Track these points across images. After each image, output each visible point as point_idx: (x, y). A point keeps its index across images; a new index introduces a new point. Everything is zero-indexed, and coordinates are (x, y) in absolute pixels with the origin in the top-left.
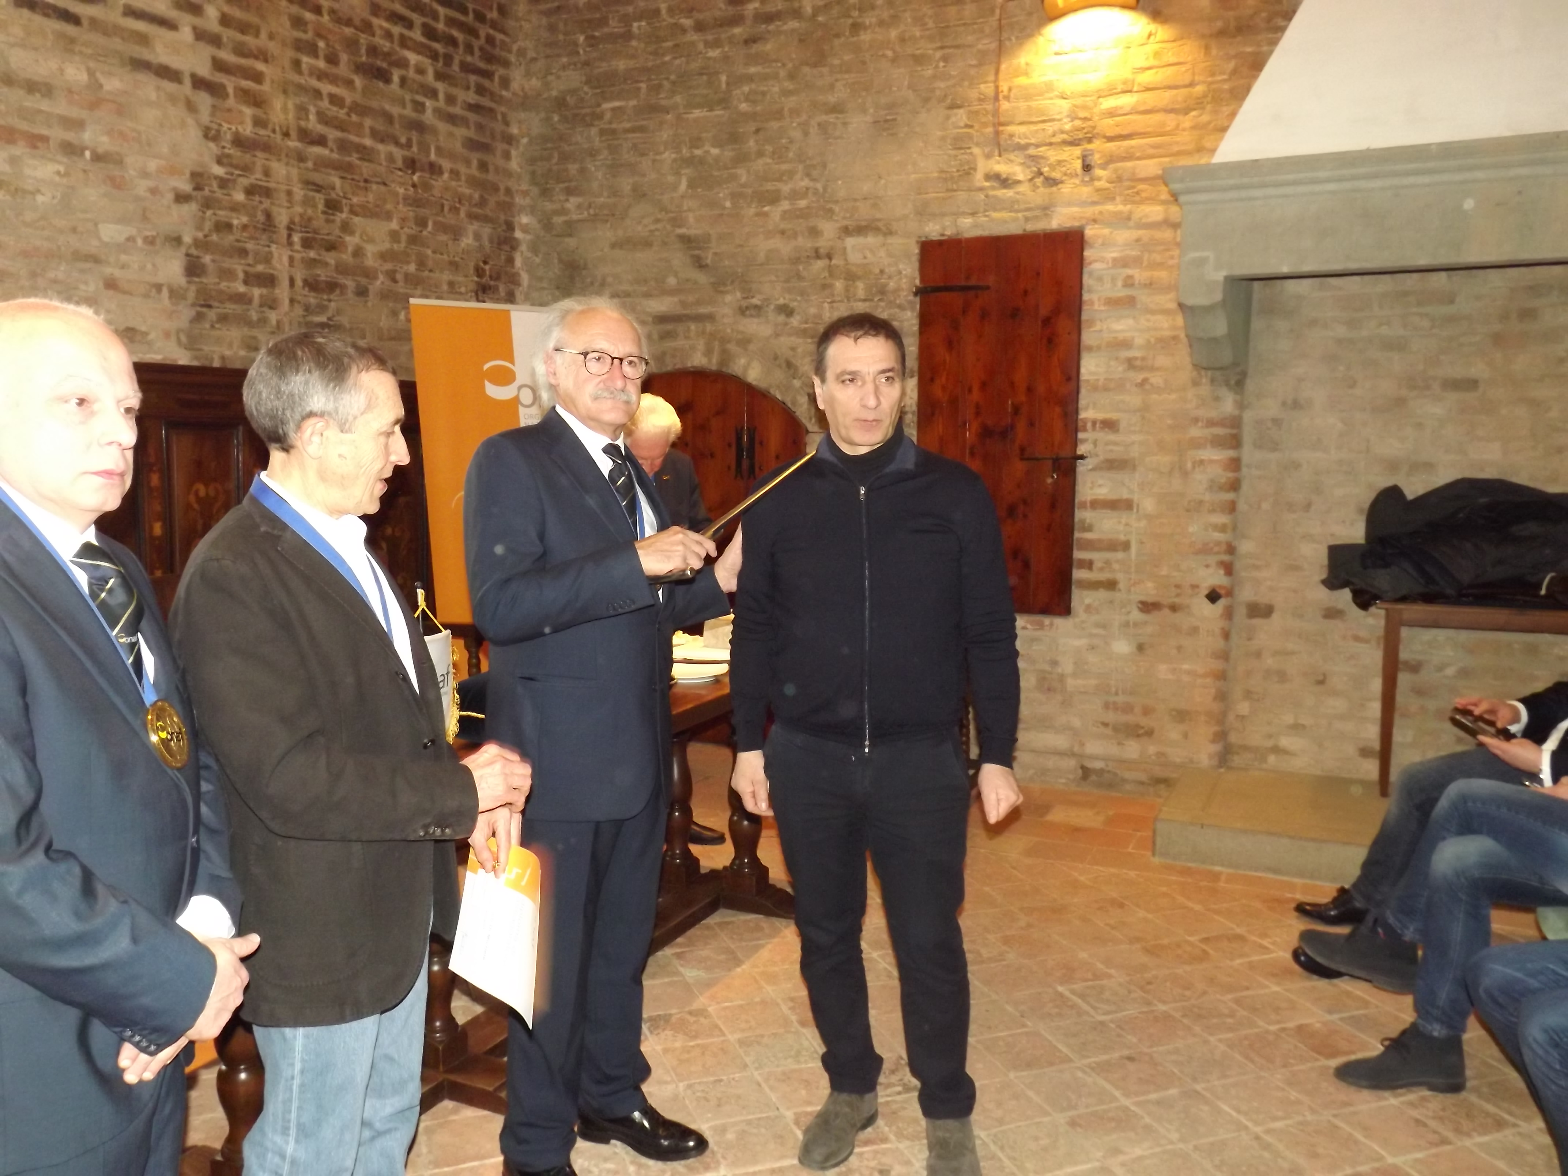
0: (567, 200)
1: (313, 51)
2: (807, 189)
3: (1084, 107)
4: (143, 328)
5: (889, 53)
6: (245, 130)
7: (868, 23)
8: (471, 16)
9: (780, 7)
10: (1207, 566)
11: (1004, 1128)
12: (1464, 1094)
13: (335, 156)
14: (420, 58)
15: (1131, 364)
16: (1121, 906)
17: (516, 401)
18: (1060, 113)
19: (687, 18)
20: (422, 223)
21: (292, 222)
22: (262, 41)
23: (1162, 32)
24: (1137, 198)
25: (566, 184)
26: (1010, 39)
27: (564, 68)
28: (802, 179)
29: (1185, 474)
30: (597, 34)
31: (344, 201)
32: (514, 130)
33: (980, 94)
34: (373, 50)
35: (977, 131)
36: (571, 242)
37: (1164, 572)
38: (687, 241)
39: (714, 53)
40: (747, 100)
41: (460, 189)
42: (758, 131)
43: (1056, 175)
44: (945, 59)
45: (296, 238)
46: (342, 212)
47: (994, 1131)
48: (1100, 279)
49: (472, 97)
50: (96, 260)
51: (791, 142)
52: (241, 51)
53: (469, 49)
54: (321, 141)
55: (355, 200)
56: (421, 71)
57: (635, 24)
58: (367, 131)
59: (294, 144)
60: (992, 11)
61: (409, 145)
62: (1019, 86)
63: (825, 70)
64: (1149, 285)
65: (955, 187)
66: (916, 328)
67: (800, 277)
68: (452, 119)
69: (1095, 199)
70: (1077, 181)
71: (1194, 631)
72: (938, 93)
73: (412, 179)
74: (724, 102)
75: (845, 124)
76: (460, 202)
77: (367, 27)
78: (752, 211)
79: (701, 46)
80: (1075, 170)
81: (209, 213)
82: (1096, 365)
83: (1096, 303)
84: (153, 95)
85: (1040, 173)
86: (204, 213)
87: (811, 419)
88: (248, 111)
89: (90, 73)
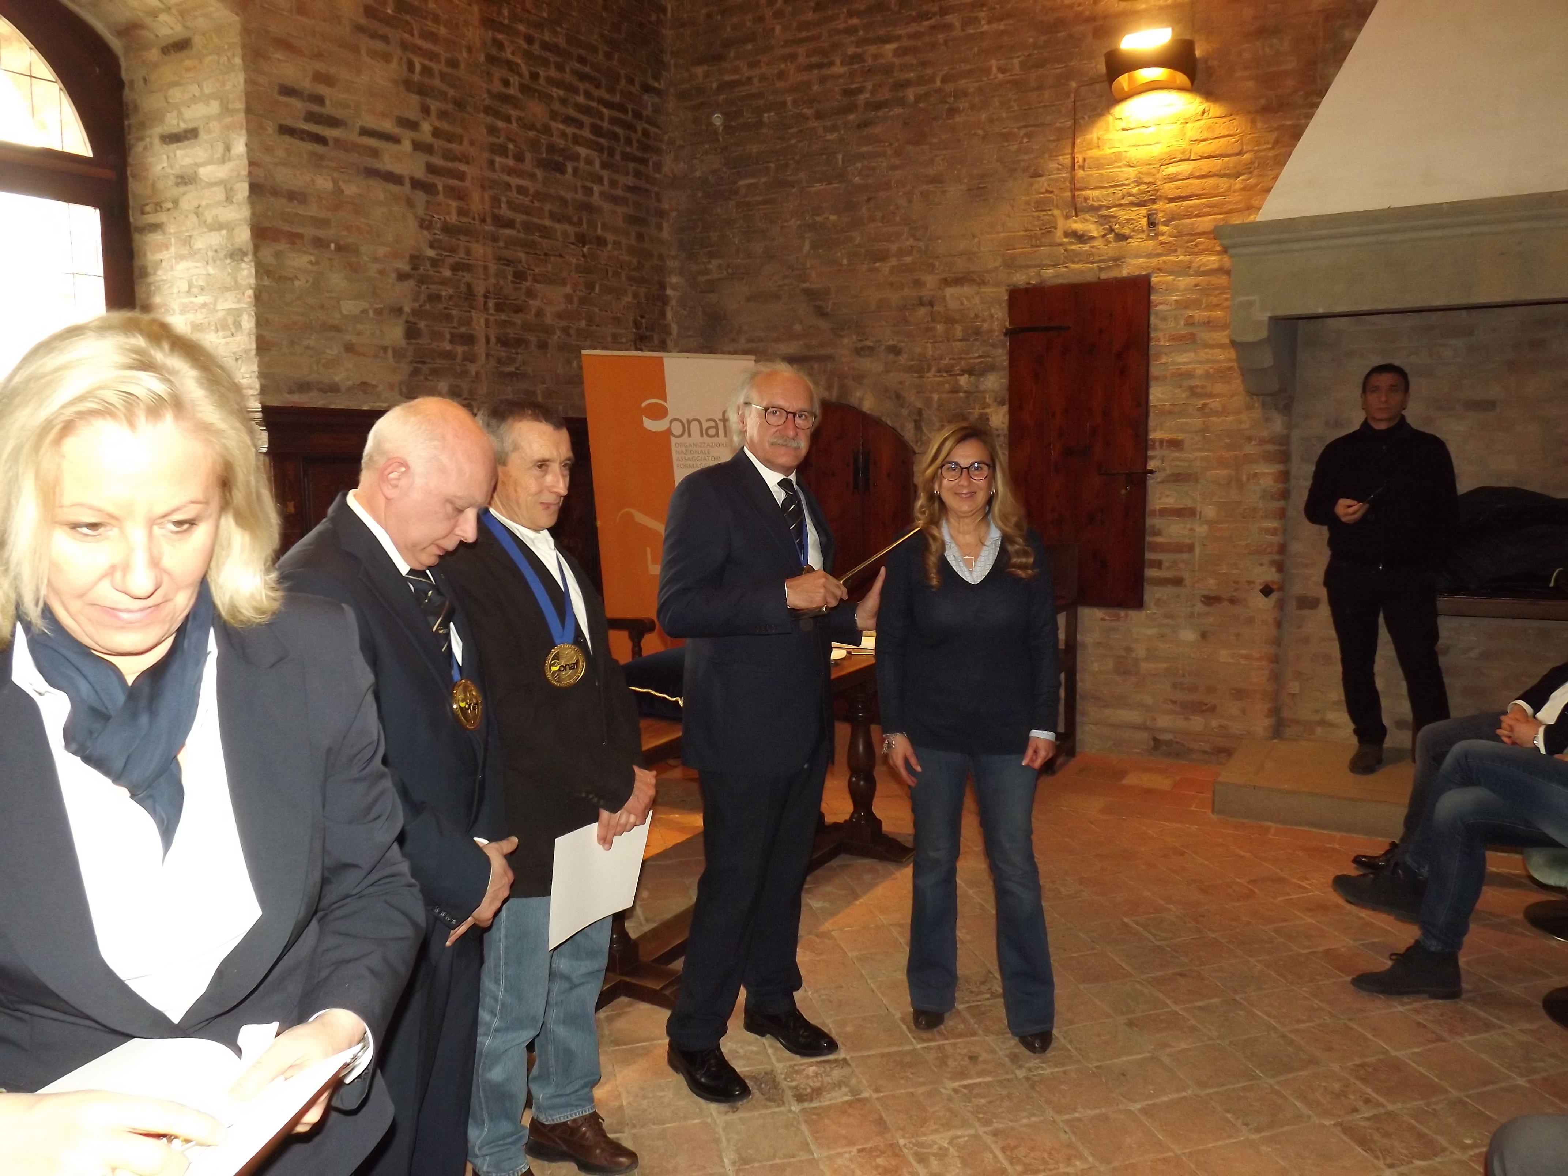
0: (710, 262)
1: (503, 152)
2: (912, 247)
3: (1149, 174)
4: (374, 382)
5: (981, 132)
6: (451, 219)
7: (962, 107)
8: (630, 114)
9: (887, 97)
10: (1261, 565)
11: (1073, 1026)
12: (1460, 1003)
13: (522, 235)
14: (589, 151)
15: (1193, 392)
16: (1182, 854)
17: (668, 432)
18: (1128, 179)
19: (809, 108)
20: (590, 286)
21: (488, 291)
22: (465, 147)
23: (1215, 109)
24: (1196, 250)
25: (709, 249)
26: (1083, 118)
27: (706, 153)
28: (907, 239)
29: (1241, 486)
30: (734, 124)
31: (529, 272)
32: (666, 206)
33: (1059, 164)
34: (551, 148)
35: (1056, 196)
36: (713, 297)
37: (1224, 569)
38: (810, 294)
39: (832, 136)
40: (860, 174)
41: (621, 257)
42: (869, 199)
43: (1126, 231)
44: (1028, 135)
45: (491, 304)
46: (526, 280)
47: (1065, 1028)
48: (1164, 319)
49: (630, 181)
50: (338, 330)
51: (898, 208)
52: (448, 156)
53: (629, 141)
54: (510, 224)
55: (537, 271)
56: (589, 162)
57: (766, 115)
58: (547, 214)
59: (489, 228)
60: (1068, 95)
61: (580, 223)
62: (1091, 158)
63: (926, 147)
64: (1208, 324)
65: (1038, 243)
66: (1006, 363)
67: (906, 321)
68: (615, 200)
69: (1159, 251)
70: (1144, 236)
71: (1250, 621)
72: (1022, 164)
73: (582, 251)
74: (841, 176)
75: (944, 192)
76: (621, 268)
77: (547, 130)
78: (865, 267)
79: (821, 131)
80: (1142, 227)
81: (424, 287)
82: (1163, 394)
83: (1162, 340)
84: (382, 196)
85: (1112, 230)
86: (420, 287)
87: (917, 442)
88: (454, 204)
89: (335, 182)
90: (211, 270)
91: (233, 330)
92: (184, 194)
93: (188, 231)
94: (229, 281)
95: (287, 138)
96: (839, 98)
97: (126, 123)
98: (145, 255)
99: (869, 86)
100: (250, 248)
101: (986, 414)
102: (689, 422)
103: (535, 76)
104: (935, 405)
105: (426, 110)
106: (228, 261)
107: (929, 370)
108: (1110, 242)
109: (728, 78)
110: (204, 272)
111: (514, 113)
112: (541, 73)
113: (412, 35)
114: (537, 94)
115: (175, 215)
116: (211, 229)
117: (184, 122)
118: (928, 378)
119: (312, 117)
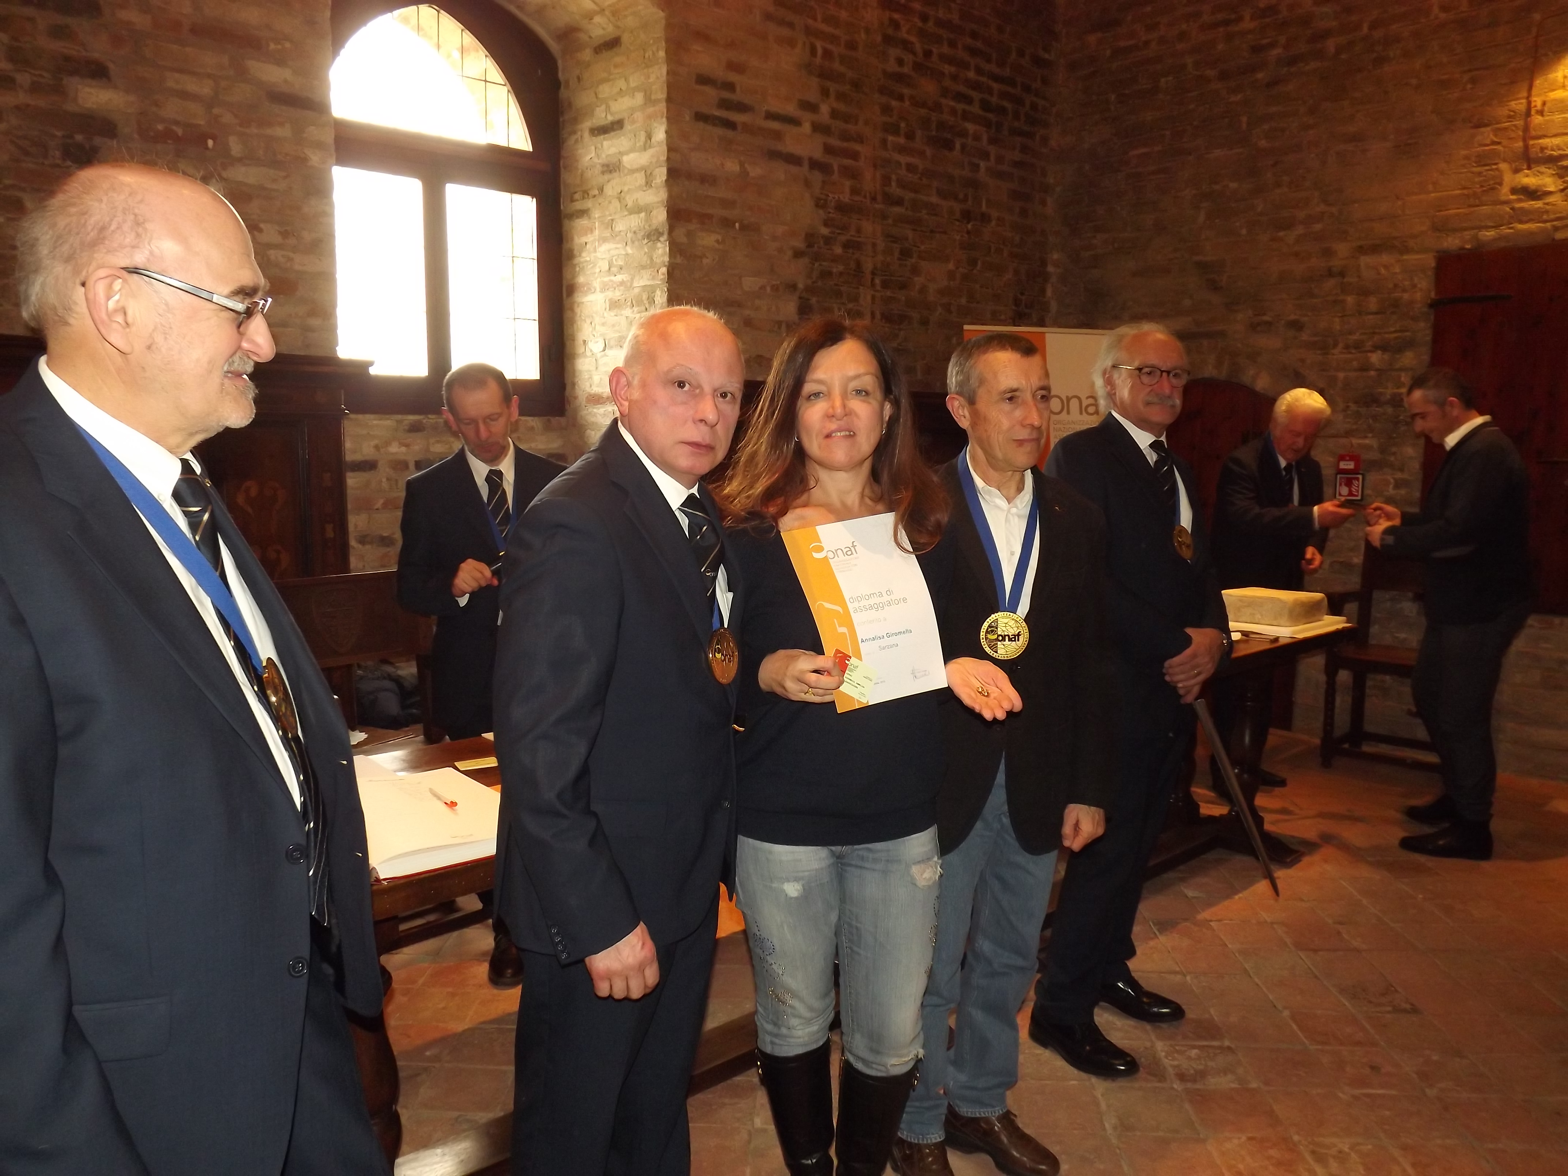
0: (1095, 237)
1: (896, 131)
2: (1323, 213)
5: (1414, 81)
6: (844, 198)
7: (1392, 55)
8: (1019, 88)
9: (1303, 51)
13: (909, 213)
14: (977, 127)
19: (1212, 69)
20: (973, 262)
21: (875, 268)
22: (860, 127)
25: (1094, 224)
26: (1546, 55)
27: (1096, 123)
28: (1317, 205)
30: (1127, 92)
31: (915, 249)
32: (1052, 181)
33: (1510, 111)
34: (941, 125)
35: (1504, 147)
36: (1097, 273)
38: (1203, 267)
39: (1238, 97)
40: (1266, 137)
41: (1004, 233)
42: (1276, 163)
44: (1473, 81)
45: (877, 281)
46: (911, 257)
49: (1017, 156)
50: (740, 305)
51: (1309, 171)
52: (844, 136)
53: (1017, 116)
54: (899, 202)
55: (923, 247)
56: (977, 138)
57: (1163, 80)
58: (934, 191)
59: (879, 206)
60: (1528, 30)
61: (965, 200)
62: (1553, 100)
63: (1346, 103)
65: (1477, 202)
66: (1429, 338)
67: (1311, 294)
68: (1000, 175)
72: (1464, 114)
73: (967, 227)
74: (1244, 140)
75: (1364, 151)
76: (1004, 244)
77: (937, 107)
78: (1267, 237)
79: (1224, 93)
81: (817, 264)
84: (782, 177)
86: (814, 264)
88: (848, 183)
89: (742, 164)
90: (630, 251)
91: (647, 306)
92: (608, 181)
93: (610, 215)
94: (645, 260)
95: (701, 125)
96: (1247, 56)
97: (561, 119)
98: (572, 240)
99: (1282, 40)
100: (666, 229)
102: (1069, 399)
103: (928, 54)
104: (1341, 384)
105: (825, 93)
106: (646, 241)
107: (1335, 345)
109: (1122, 44)
110: (624, 253)
111: (906, 91)
112: (934, 50)
113: (815, 20)
114: (929, 72)
115: (600, 200)
116: (631, 212)
117: (612, 114)
118: (1333, 355)
119: (725, 104)
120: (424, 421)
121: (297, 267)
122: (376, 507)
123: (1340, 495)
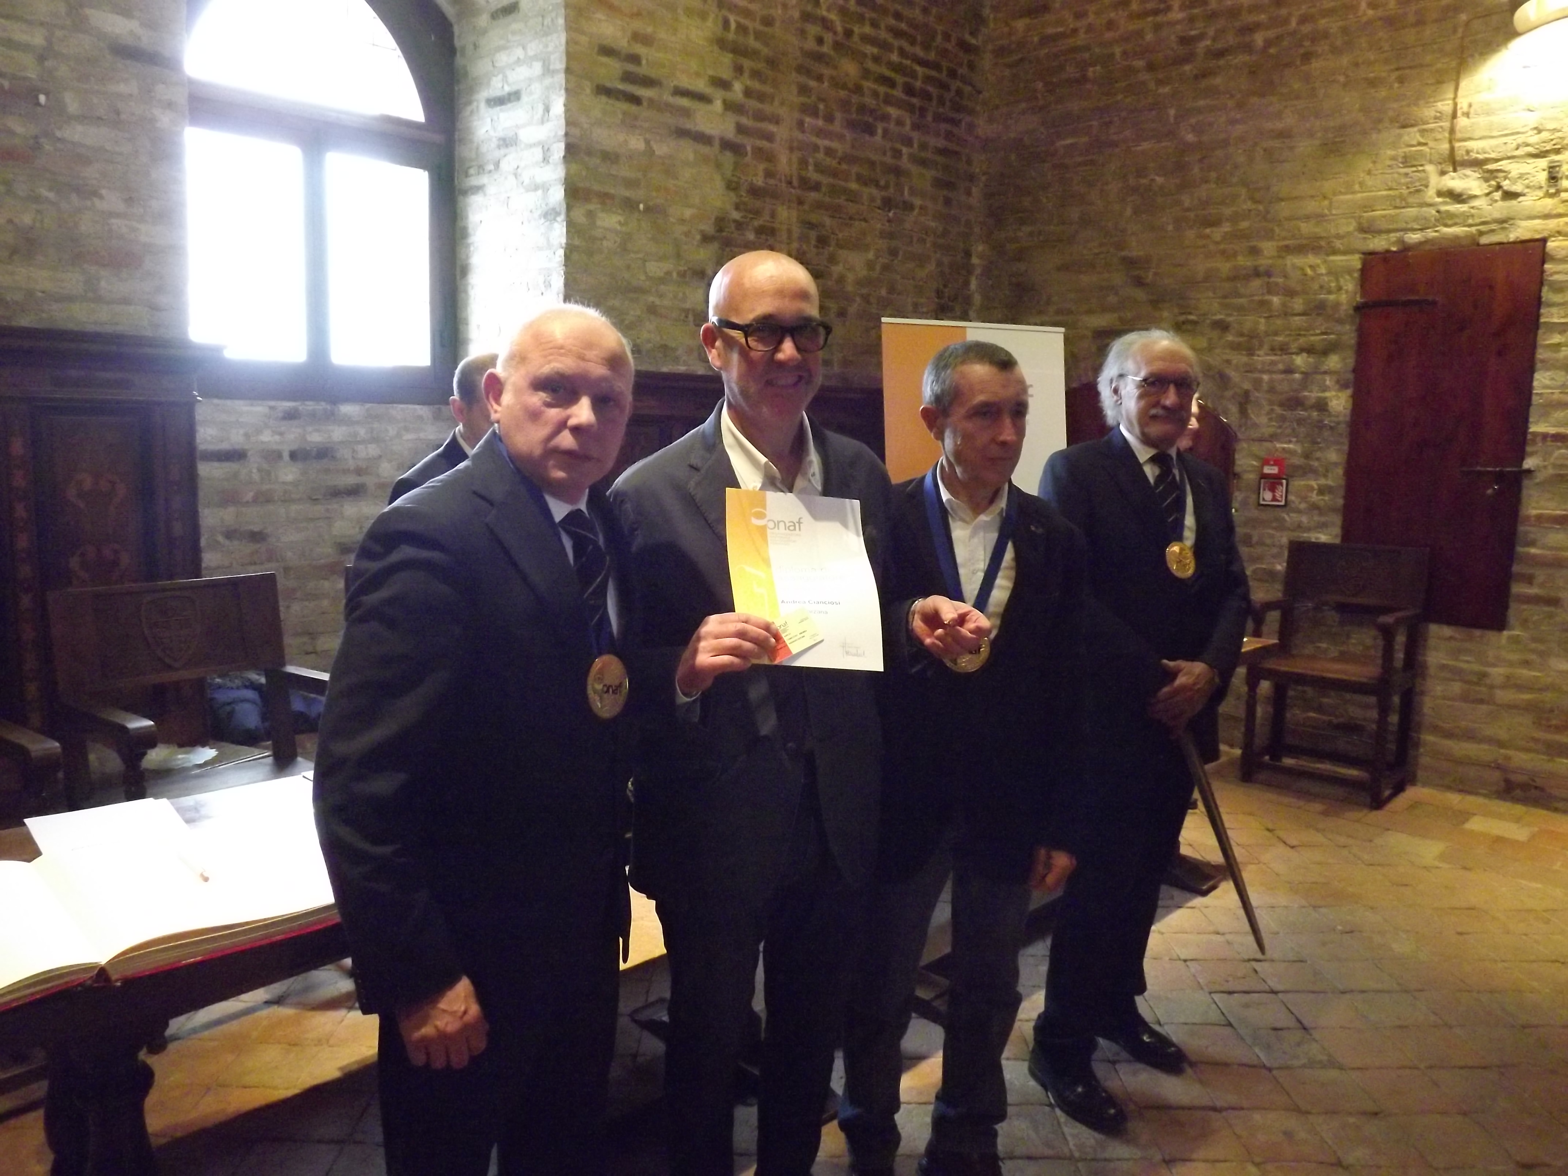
0: (1020, 229)
1: (815, 113)
2: (1250, 211)
3: (1554, 119)
4: (674, 345)
5: (1341, 78)
6: (758, 181)
7: (1320, 51)
8: (945, 73)
9: (1231, 43)
13: (827, 199)
14: (900, 112)
18: (1523, 127)
19: (1139, 59)
20: (893, 253)
22: (775, 107)
25: (1020, 215)
26: (1471, 55)
27: (1023, 112)
28: (1245, 202)
30: (1055, 80)
31: (832, 236)
32: (977, 170)
33: (1437, 112)
34: (862, 108)
35: (1431, 148)
36: (1022, 267)
38: (1130, 263)
39: (1166, 90)
40: (1194, 129)
41: (927, 223)
42: (1203, 159)
43: (1517, 188)
44: (1400, 80)
46: (829, 246)
48: (1561, 291)
49: (941, 143)
50: (643, 291)
51: (1236, 167)
52: (760, 116)
53: (941, 102)
54: (817, 187)
55: (841, 235)
56: (900, 123)
57: (1091, 69)
58: (854, 177)
59: (795, 190)
60: (1455, 30)
61: (886, 187)
62: (1479, 103)
63: (1274, 98)
65: (1404, 204)
66: (1353, 342)
67: (1237, 294)
68: (923, 163)
69: (1557, 212)
70: (1542, 193)
72: (1391, 113)
73: (888, 215)
74: (1172, 133)
75: (1291, 148)
76: (926, 233)
77: (858, 90)
78: (1193, 233)
79: (1152, 84)
80: (1540, 183)
81: (726, 250)
82: (1553, 379)
83: (1556, 315)
84: (691, 157)
85: (1499, 187)
86: (722, 250)
87: (1240, 426)
88: (761, 166)
89: (647, 142)
90: (526, 231)
91: (541, 290)
92: (505, 156)
93: (506, 192)
94: (542, 241)
95: (603, 98)
96: (1176, 48)
97: (456, 88)
98: (467, 217)
99: (1211, 32)
100: (563, 208)
101: (1326, 398)
103: (848, 33)
104: (1265, 387)
105: (738, 70)
106: (542, 221)
107: (1261, 346)
108: (1496, 201)
109: (1050, 31)
110: (519, 233)
111: (827, 72)
112: (855, 30)
114: (849, 52)
115: (496, 176)
116: (527, 190)
117: (508, 85)
118: (1258, 356)
119: (628, 77)
120: (300, 408)
121: (143, 239)
122: (245, 500)
123: (1264, 499)
